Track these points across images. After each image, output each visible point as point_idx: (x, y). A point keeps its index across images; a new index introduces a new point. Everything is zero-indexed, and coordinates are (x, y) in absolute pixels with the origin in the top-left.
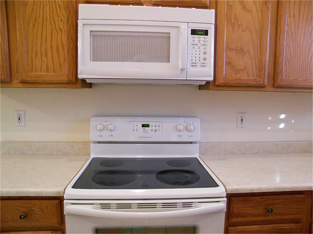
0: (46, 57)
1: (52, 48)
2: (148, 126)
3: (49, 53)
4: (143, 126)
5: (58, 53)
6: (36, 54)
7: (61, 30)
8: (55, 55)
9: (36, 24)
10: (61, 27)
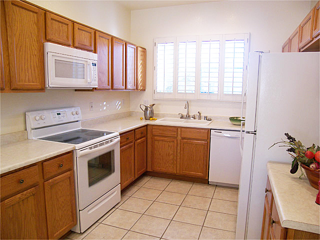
0: (28, 72)
1: (31, 66)
2: (60, 114)
3: (30, 70)
4: (58, 114)
5: (35, 70)
6: (22, 70)
7: (35, 55)
8: (33, 72)
9: (22, 50)
10: (36, 53)
